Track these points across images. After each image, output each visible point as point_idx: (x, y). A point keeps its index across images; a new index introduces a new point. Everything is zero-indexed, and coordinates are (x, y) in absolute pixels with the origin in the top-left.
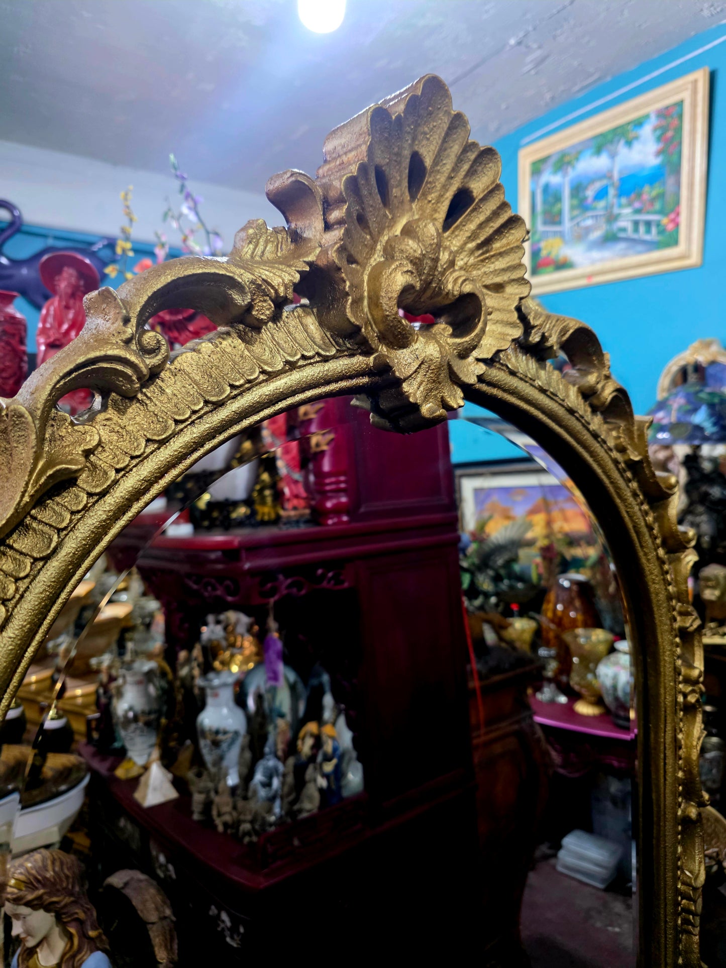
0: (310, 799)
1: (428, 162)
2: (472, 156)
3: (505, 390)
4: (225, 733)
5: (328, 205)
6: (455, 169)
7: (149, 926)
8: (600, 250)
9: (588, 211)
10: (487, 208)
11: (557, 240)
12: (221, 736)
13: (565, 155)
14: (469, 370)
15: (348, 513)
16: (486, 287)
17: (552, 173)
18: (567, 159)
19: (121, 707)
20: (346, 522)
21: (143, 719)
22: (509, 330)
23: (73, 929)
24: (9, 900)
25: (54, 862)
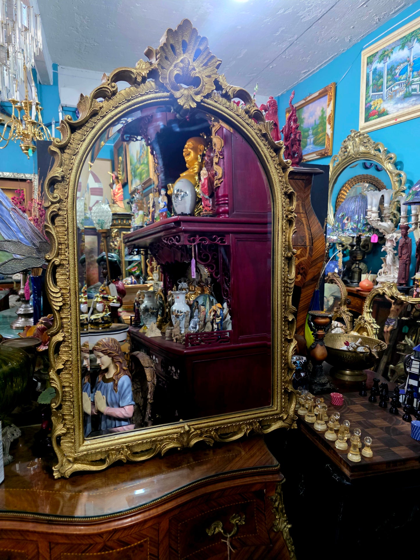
0: (208, 327)
1: (187, 42)
2: (200, 40)
3: (213, 107)
4: (181, 312)
5: (157, 54)
6: (195, 44)
7: (145, 368)
8: (402, 103)
9: (397, 81)
10: (205, 54)
11: (380, 99)
12: (179, 314)
13: (385, 51)
14: (198, 98)
15: (228, 214)
16: (206, 76)
17: (378, 62)
18: (386, 53)
19: (142, 306)
20: (227, 217)
21: (151, 311)
22: (211, 87)
23: (118, 365)
24: (95, 350)
25: (112, 340)
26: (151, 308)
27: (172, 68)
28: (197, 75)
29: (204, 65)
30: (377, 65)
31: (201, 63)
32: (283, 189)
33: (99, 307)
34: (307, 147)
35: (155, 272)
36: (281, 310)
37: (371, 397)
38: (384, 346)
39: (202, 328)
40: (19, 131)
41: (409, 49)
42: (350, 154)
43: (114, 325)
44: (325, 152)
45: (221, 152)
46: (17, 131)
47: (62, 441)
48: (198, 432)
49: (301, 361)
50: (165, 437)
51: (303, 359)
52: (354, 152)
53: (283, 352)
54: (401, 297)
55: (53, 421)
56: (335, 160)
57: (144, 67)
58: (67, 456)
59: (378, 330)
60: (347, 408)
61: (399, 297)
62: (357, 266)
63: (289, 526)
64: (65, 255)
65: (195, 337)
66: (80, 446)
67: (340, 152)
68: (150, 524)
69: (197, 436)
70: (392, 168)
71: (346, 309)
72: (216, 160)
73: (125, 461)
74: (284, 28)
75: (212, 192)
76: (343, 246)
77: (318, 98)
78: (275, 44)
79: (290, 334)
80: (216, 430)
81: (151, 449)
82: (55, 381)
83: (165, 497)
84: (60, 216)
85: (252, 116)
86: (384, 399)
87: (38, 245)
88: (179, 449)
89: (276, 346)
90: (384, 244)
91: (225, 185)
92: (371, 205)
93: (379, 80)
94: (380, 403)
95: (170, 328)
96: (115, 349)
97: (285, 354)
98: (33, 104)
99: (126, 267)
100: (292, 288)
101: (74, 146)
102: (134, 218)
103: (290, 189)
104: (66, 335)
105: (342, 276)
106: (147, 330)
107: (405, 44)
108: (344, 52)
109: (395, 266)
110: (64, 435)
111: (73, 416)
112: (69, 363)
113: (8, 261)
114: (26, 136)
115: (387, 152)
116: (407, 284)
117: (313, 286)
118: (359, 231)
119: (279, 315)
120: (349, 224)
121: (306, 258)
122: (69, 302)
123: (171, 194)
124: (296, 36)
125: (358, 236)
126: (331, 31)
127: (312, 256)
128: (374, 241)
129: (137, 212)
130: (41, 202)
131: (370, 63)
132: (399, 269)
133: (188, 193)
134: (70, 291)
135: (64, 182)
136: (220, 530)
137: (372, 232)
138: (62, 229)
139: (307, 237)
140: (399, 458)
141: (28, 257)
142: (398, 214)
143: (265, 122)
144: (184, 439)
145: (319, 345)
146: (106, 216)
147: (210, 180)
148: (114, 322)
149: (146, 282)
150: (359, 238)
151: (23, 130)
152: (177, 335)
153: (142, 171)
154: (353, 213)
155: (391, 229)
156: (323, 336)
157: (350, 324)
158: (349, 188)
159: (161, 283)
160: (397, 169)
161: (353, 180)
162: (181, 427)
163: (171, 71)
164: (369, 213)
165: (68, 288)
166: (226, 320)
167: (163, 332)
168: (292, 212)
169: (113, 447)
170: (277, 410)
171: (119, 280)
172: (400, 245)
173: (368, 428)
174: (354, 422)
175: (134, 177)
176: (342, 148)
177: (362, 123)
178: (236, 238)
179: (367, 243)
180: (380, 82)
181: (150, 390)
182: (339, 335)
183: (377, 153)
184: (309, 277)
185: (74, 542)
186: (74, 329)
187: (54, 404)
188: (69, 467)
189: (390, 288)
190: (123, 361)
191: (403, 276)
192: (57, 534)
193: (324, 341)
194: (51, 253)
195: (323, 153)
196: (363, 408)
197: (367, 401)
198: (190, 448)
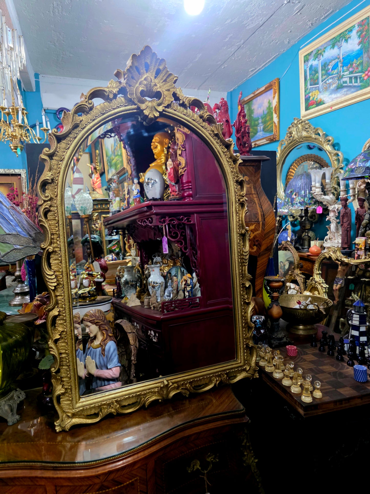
0: (180, 295)
1: (149, 63)
2: (159, 61)
3: (173, 114)
4: (157, 283)
5: (124, 75)
6: (156, 64)
7: (128, 334)
8: (335, 93)
9: (330, 75)
10: (164, 72)
11: (317, 91)
12: (155, 284)
13: (319, 51)
14: (160, 109)
15: (192, 197)
16: (166, 90)
17: (313, 60)
18: (320, 52)
19: (123, 280)
20: (191, 200)
21: (130, 283)
22: (170, 99)
23: (104, 332)
24: (84, 320)
25: (98, 311)
26: (130, 281)
27: (137, 85)
28: (158, 90)
29: (164, 81)
30: (313, 62)
31: (162, 79)
32: (234, 178)
33: (85, 282)
34: (258, 134)
35: (132, 248)
36: (239, 278)
37: (320, 347)
38: (330, 303)
39: (175, 296)
40: (8, 133)
41: (338, 48)
42: (295, 138)
43: (99, 298)
44: (273, 138)
45: (183, 145)
46: (6, 133)
47: (61, 400)
48: (176, 385)
49: (260, 320)
50: (148, 391)
51: (262, 318)
52: (298, 136)
53: (243, 313)
54: (345, 259)
55: (53, 383)
56: (282, 144)
57: (114, 85)
58: (66, 412)
59: (327, 288)
60: (300, 358)
61: (342, 259)
62: (307, 234)
63: (256, 461)
64: (57, 243)
65: (169, 305)
66: (77, 403)
67: (286, 137)
68: (139, 465)
69: (174, 389)
70: (330, 149)
71: (299, 272)
72: (179, 152)
73: (115, 414)
74: (232, 35)
75: (178, 179)
76: (294, 217)
77: (264, 92)
78: (225, 48)
79: (248, 298)
80: (191, 383)
81: (136, 402)
82: (53, 349)
83: (150, 442)
84: (51, 211)
85: (206, 120)
86: (332, 348)
87: (34, 235)
88: (160, 401)
89: (237, 309)
90: (328, 215)
91: (188, 173)
92: (315, 181)
93: (315, 74)
94: (328, 352)
95: (147, 297)
96: (101, 318)
97: (245, 315)
98: (19, 110)
99: (107, 246)
100: (247, 259)
101: (60, 153)
102: (112, 204)
103: (240, 178)
104: (61, 310)
105: (294, 243)
106: (128, 300)
107: (335, 44)
108: (284, 52)
109: (338, 233)
110: (63, 394)
111: (70, 378)
112: (64, 333)
113: (10, 251)
114: (14, 137)
115: (326, 135)
116: (350, 247)
117: (267, 255)
118: (306, 204)
119: (238, 283)
120: (297, 199)
121: (260, 232)
122: (62, 283)
123: (143, 182)
124: (242, 41)
125: (306, 208)
126: (272, 35)
127: (264, 230)
128: (319, 212)
129: (114, 198)
130: (32, 196)
131: (306, 61)
132: (342, 235)
133: (157, 180)
134: (62, 273)
135: (53, 184)
136: (198, 467)
137: (317, 204)
138: (53, 222)
139: (260, 214)
140: (344, 397)
141: (26, 247)
142: (339, 188)
143: (216, 124)
144: (163, 392)
145: (274, 305)
146: (88, 203)
147: (175, 170)
148: (98, 295)
149: (125, 258)
150: (306, 210)
151: (11, 132)
152: (154, 303)
153: (116, 162)
154: (300, 189)
155: (333, 201)
156: (278, 297)
157: (303, 285)
158: (297, 166)
159: (138, 259)
160: (335, 149)
161: (299, 159)
162: (161, 382)
163: (137, 88)
164: (313, 188)
165: (61, 270)
166: (196, 287)
167: (142, 301)
168: (243, 197)
169: (105, 402)
170: (241, 363)
171: (101, 258)
172: (341, 215)
173: (319, 374)
174: (307, 369)
175: (110, 167)
176: (287, 134)
177: (303, 112)
178: (200, 217)
179: (314, 214)
180: (316, 76)
181: (133, 352)
182: (292, 296)
183: (317, 137)
184: (263, 248)
185: (76, 484)
186: (67, 304)
187: (53, 369)
188: (69, 421)
189: (335, 252)
190: (109, 328)
191: (346, 241)
192: (61, 478)
193: (279, 301)
194: (45, 243)
195: (272, 138)
196: (313, 357)
197: (318, 351)
198: (169, 399)
